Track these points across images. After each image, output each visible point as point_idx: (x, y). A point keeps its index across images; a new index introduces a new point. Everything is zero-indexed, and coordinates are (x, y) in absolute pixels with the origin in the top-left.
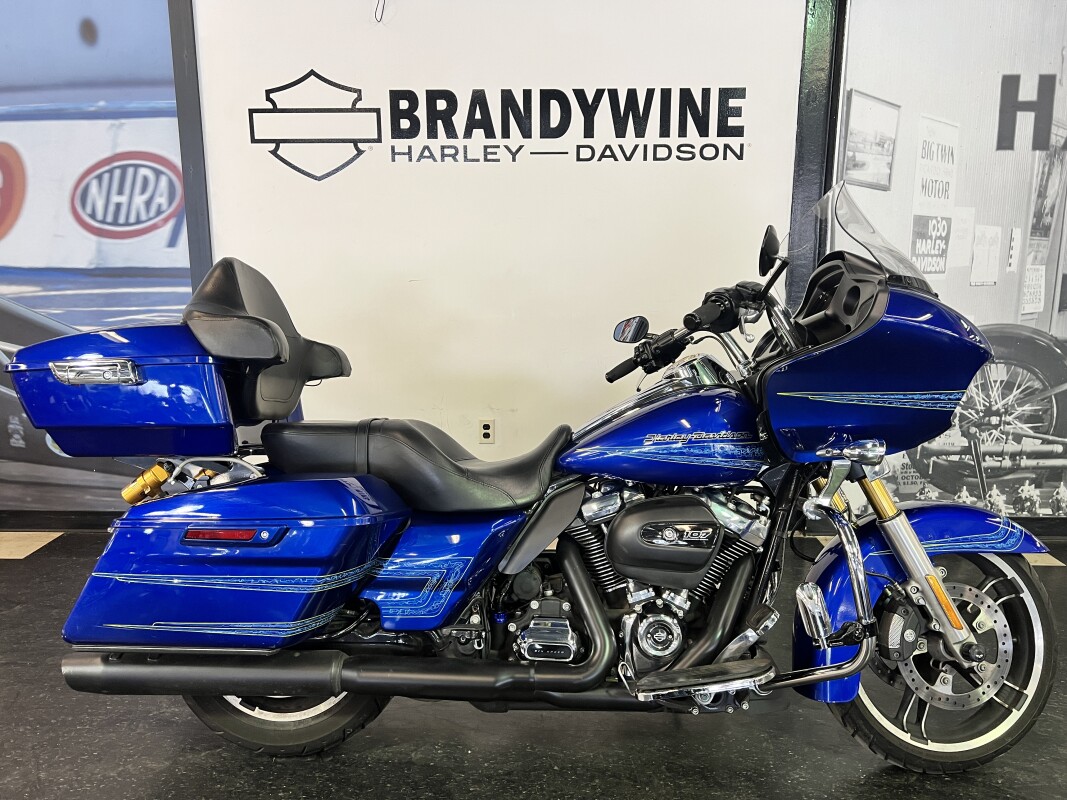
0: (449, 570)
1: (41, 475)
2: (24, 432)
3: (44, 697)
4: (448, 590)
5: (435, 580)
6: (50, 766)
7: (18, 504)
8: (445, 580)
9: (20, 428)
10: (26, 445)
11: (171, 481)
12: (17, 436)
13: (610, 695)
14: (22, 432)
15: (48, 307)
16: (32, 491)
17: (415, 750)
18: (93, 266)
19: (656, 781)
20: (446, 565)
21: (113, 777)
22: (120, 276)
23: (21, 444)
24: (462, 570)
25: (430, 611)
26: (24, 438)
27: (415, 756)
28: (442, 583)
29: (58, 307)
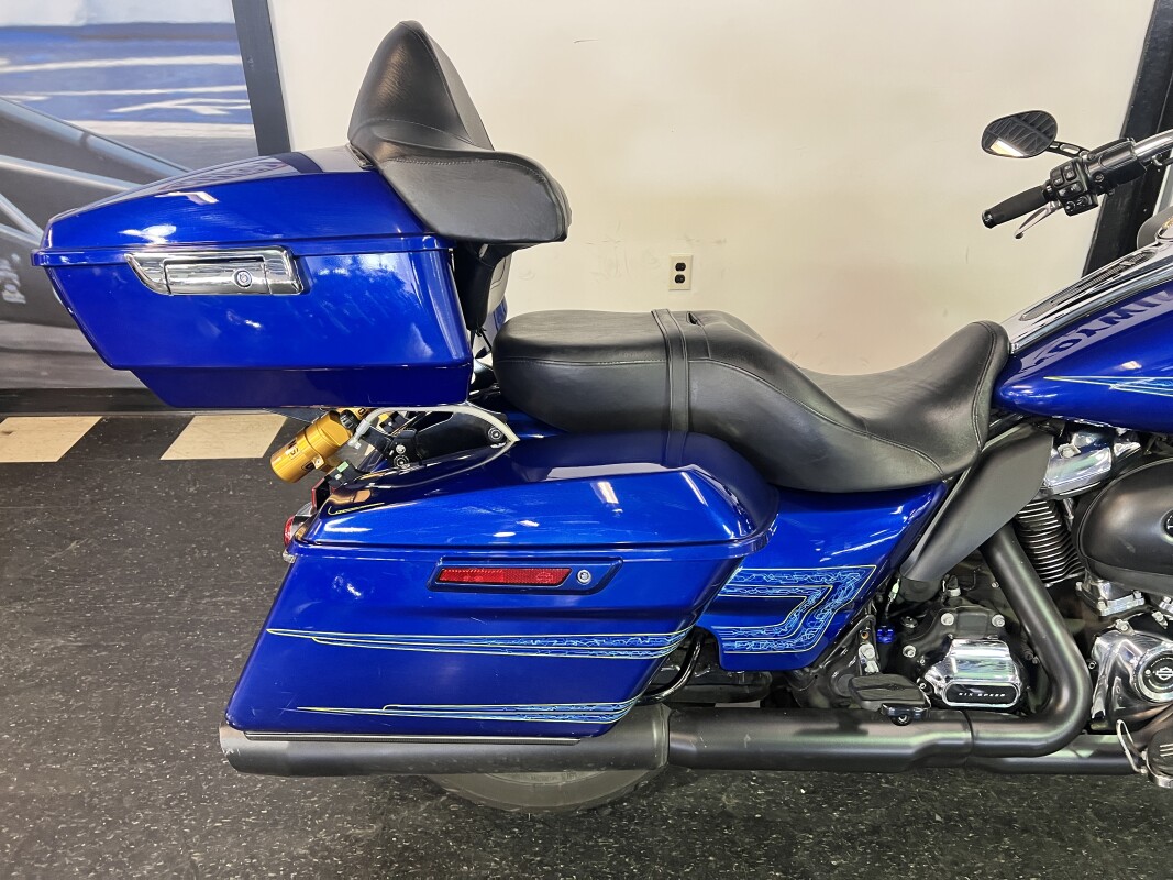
0: (836, 585)
1: (53, 340)
2: (20, 280)
3: (157, 706)
4: (829, 612)
5: (813, 600)
6: (203, 838)
7: (31, 380)
8: (829, 599)
9: (14, 276)
10: (27, 298)
11: (355, 442)
12: (9, 287)
13: (1080, 757)
14: (17, 282)
15: (22, 92)
16: (46, 362)
17: (724, 790)
18: (81, 23)
19: (1091, 837)
20: (832, 579)
21: (304, 856)
22: (126, 38)
23: (19, 298)
24: (858, 585)
25: (799, 644)
26: (21, 290)
27: (729, 801)
28: (823, 604)
29: (38, 89)
